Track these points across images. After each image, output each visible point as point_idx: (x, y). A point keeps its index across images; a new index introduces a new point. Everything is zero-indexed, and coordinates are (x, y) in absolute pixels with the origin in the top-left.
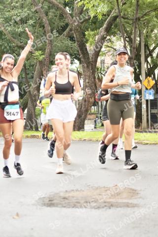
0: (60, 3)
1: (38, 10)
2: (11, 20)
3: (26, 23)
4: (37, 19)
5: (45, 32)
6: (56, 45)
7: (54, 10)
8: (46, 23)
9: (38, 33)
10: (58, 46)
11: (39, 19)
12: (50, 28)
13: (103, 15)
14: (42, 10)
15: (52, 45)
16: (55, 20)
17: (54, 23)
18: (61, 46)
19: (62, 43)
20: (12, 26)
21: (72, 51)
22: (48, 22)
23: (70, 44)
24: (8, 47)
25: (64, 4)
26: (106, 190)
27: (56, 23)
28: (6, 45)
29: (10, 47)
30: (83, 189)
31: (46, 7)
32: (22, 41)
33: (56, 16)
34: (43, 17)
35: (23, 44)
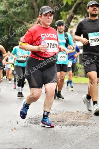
2: (13, 4)
4: (30, 4)
5: (35, 12)
9: (30, 13)
11: (31, 4)
13: (72, 2)
20: (14, 8)
22: (36, 6)
24: (11, 22)
26: (72, 114)
28: (10, 20)
29: (12, 21)
30: (57, 113)
32: (19, 18)
33: (42, 2)
34: (33, 3)
35: (20, 19)
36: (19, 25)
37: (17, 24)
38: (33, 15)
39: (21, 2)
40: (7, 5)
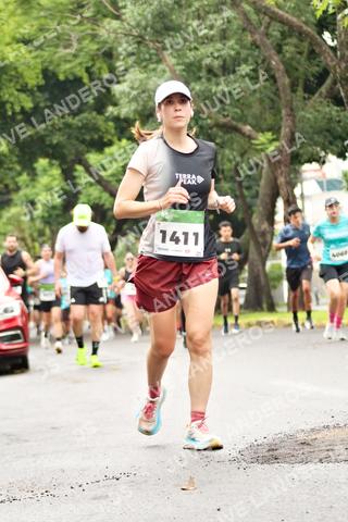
0: (306, 23)
1: (258, 43)
2: (200, 69)
3: (234, 72)
4: (260, 62)
5: (278, 90)
6: (304, 117)
7: (294, 40)
8: (279, 70)
9: (261, 92)
10: (309, 119)
11: (264, 61)
12: (287, 81)
14: (268, 42)
15: (294, 117)
16: (299, 63)
17: (297, 69)
18: (315, 118)
19: (318, 111)
20: (203, 80)
21: (339, 129)
22: (282, 67)
23: (333, 113)
25: (316, 26)
27: (301, 69)
31: (275, 33)
32: (226, 113)
33: (300, 53)
34: (271, 57)
35: (229, 118)
36: (227, 137)
37: (220, 134)
38: (272, 100)
39: (228, 58)
40: (178, 72)
